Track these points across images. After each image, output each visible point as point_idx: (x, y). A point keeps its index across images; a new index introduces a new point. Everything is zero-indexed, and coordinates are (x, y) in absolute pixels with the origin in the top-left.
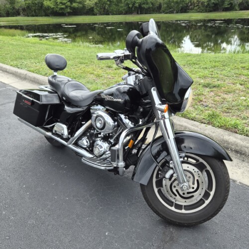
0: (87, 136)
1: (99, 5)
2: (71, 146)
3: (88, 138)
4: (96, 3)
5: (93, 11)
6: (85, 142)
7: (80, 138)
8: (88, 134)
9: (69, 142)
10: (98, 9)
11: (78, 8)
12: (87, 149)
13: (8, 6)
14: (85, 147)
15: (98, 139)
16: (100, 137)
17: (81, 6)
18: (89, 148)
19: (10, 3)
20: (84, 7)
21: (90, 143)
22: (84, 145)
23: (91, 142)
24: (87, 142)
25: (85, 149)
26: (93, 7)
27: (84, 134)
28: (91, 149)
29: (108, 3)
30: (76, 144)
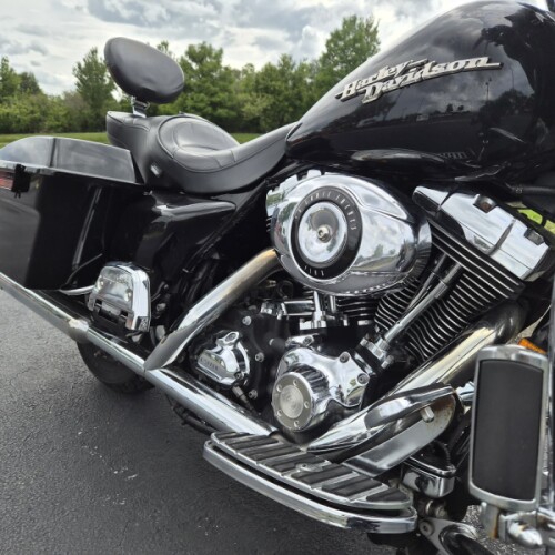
0: (242, 327)
1: (272, 113)
2: (160, 376)
3: (244, 340)
4: (265, 110)
5: (258, 124)
6: (228, 358)
7: (206, 337)
8: (248, 320)
9: (153, 357)
10: (269, 121)
11: (226, 118)
12: (238, 391)
13: (88, 111)
14: (228, 381)
15: (300, 339)
16: (306, 332)
17: (233, 114)
18: (246, 390)
19: (93, 107)
20: (240, 116)
21: (253, 363)
22: (225, 374)
23: (260, 356)
24: (240, 358)
25: (227, 392)
26: (258, 118)
27: (225, 319)
28: (254, 393)
29: (291, 109)
30: (186, 367)
